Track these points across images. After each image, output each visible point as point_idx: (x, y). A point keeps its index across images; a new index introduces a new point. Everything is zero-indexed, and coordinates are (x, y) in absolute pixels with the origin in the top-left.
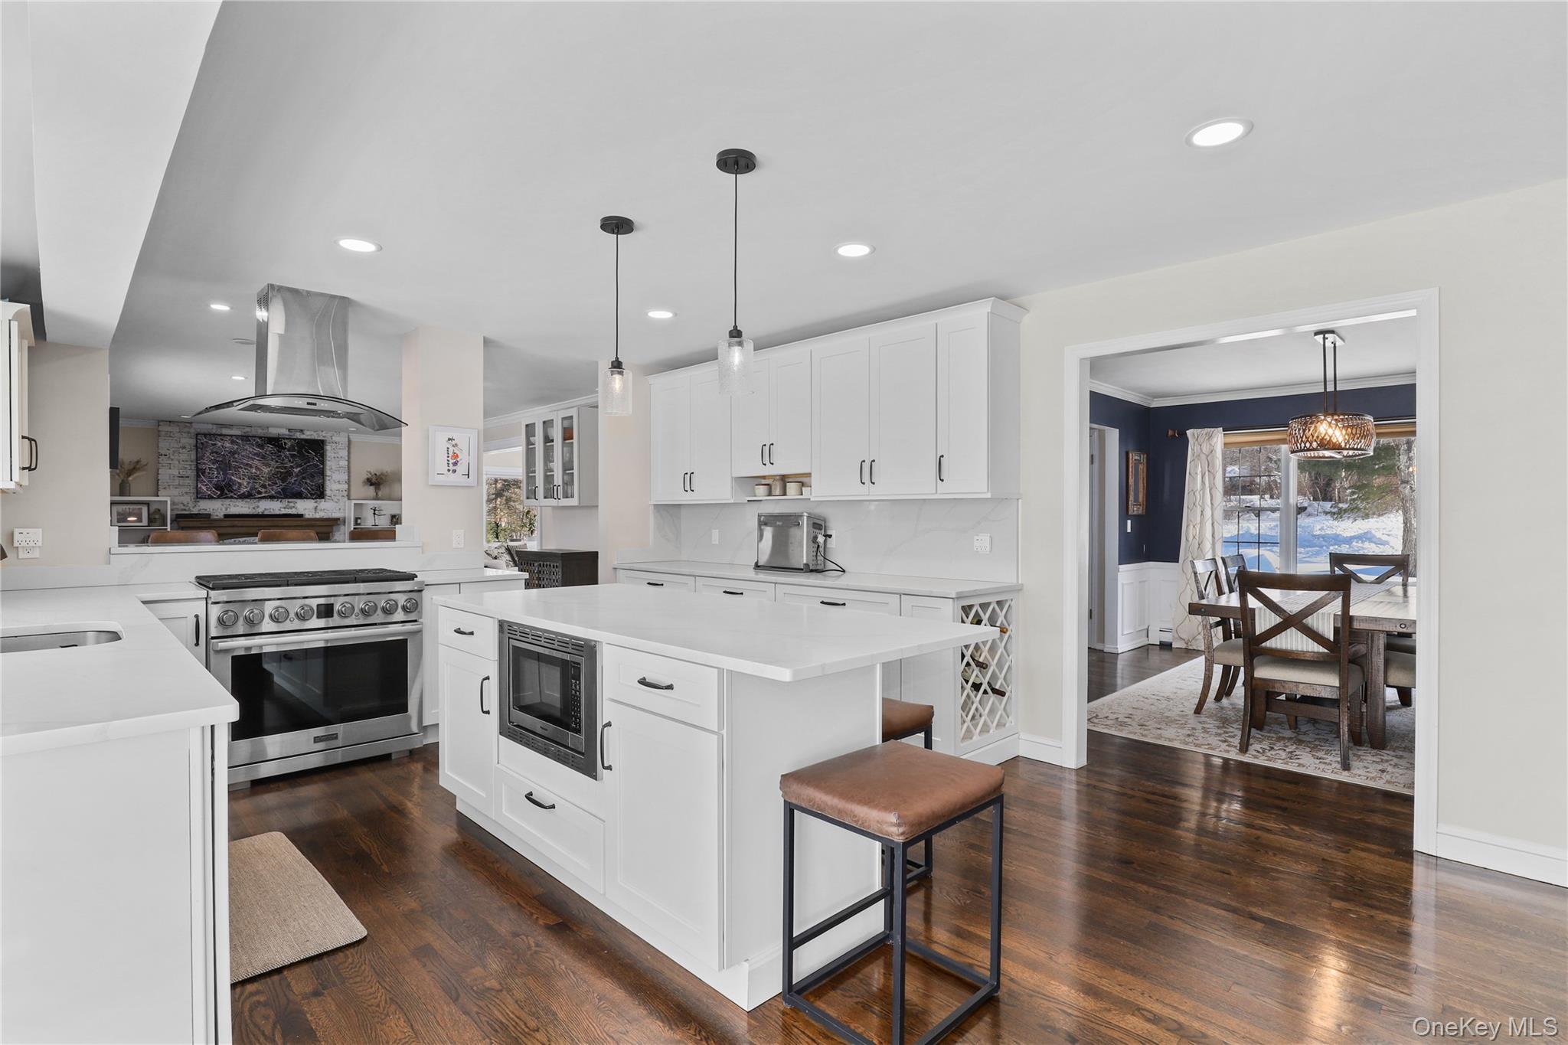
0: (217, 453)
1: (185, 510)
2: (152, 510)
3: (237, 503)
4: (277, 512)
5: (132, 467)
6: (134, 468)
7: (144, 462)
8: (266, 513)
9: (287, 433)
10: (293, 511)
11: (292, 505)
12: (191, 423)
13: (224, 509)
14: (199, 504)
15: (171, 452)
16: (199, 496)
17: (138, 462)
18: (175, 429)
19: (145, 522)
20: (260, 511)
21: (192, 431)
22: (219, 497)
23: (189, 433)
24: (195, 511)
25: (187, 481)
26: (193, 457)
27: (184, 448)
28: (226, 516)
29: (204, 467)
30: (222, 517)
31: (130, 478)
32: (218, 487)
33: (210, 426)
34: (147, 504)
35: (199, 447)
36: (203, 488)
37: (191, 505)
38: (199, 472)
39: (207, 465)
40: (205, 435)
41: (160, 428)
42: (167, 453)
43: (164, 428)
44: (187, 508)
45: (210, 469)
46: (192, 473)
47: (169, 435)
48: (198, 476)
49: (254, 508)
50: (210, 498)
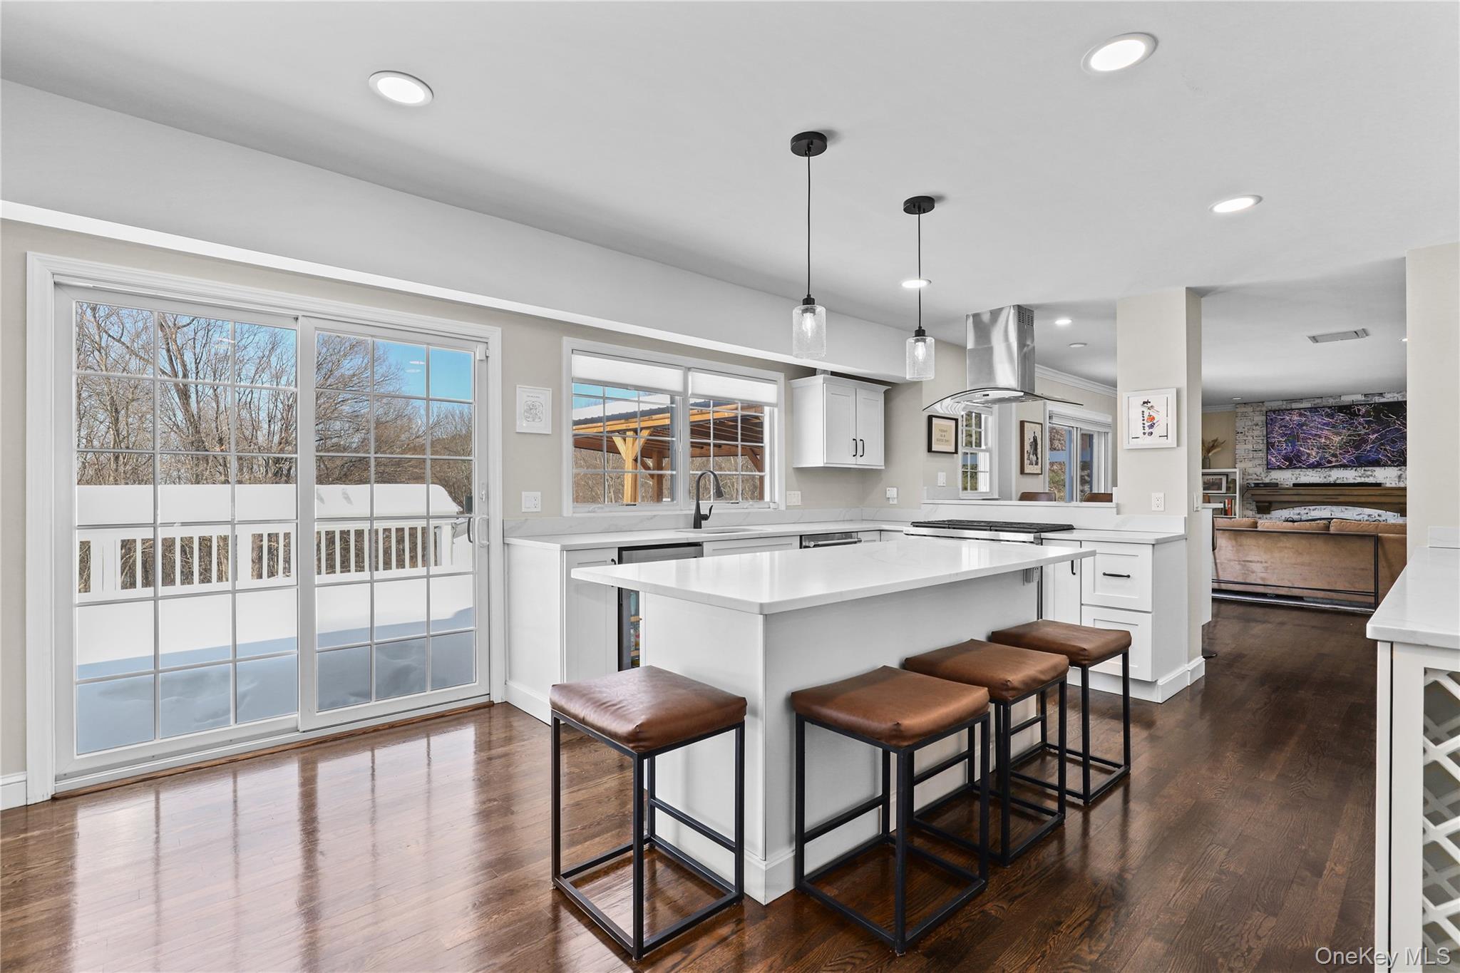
0: (1285, 426)
1: (1258, 480)
2: (1229, 480)
3: (1308, 473)
4: (1351, 481)
5: (1211, 445)
6: (1213, 445)
7: (1220, 440)
8: (1338, 482)
9: (1363, 398)
10: (1371, 480)
11: (1369, 473)
12: (1263, 402)
13: (1294, 479)
14: (1271, 474)
15: (1246, 429)
16: (1270, 467)
17: (1215, 441)
18: (1249, 409)
19: (1224, 490)
20: (1331, 480)
21: (1264, 409)
22: (1288, 468)
23: (1261, 411)
24: (1267, 480)
25: (1260, 454)
26: (1265, 433)
27: (1257, 425)
28: (1295, 485)
29: (1273, 440)
30: (1292, 485)
31: (1210, 454)
32: (1286, 458)
33: (1281, 403)
34: (1227, 475)
35: (1269, 423)
36: (1273, 459)
37: (1263, 475)
38: (1270, 446)
39: (1276, 438)
40: (1274, 412)
41: (1238, 410)
42: (1242, 430)
43: (1241, 410)
44: (1260, 478)
45: (1279, 442)
46: (1263, 447)
47: (1244, 415)
48: (1268, 449)
49: (1325, 477)
50: (1280, 468)
